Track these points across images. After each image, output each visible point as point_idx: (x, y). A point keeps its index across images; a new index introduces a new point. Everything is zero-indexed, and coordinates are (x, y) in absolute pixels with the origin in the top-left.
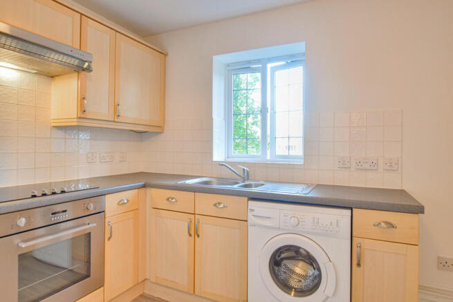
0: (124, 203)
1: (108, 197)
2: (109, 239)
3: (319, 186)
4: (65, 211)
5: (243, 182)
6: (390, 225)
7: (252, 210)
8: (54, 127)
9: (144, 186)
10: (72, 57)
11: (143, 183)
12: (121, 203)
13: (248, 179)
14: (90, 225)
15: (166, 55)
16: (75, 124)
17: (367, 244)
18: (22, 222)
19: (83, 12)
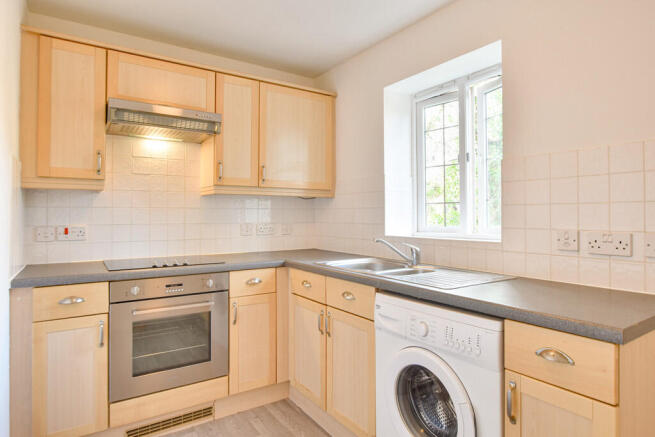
0: (254, 284)
1: (233, 275)
2: (235, 322)
3: (517, 281)
4: (181, 285)
5: (410, 267)
6: (562, 358)
7: (378, 307)
8: (204, 196)
9: (283, 265)
10: (196, 120)
11: (282, 261)
12: (250, 283)
13: (418, 263)
14: (211, 303)
15: (334, 97)
16: (213, 192)
17: (527, 387)
18: (135, 290)
19: (217, 69)
